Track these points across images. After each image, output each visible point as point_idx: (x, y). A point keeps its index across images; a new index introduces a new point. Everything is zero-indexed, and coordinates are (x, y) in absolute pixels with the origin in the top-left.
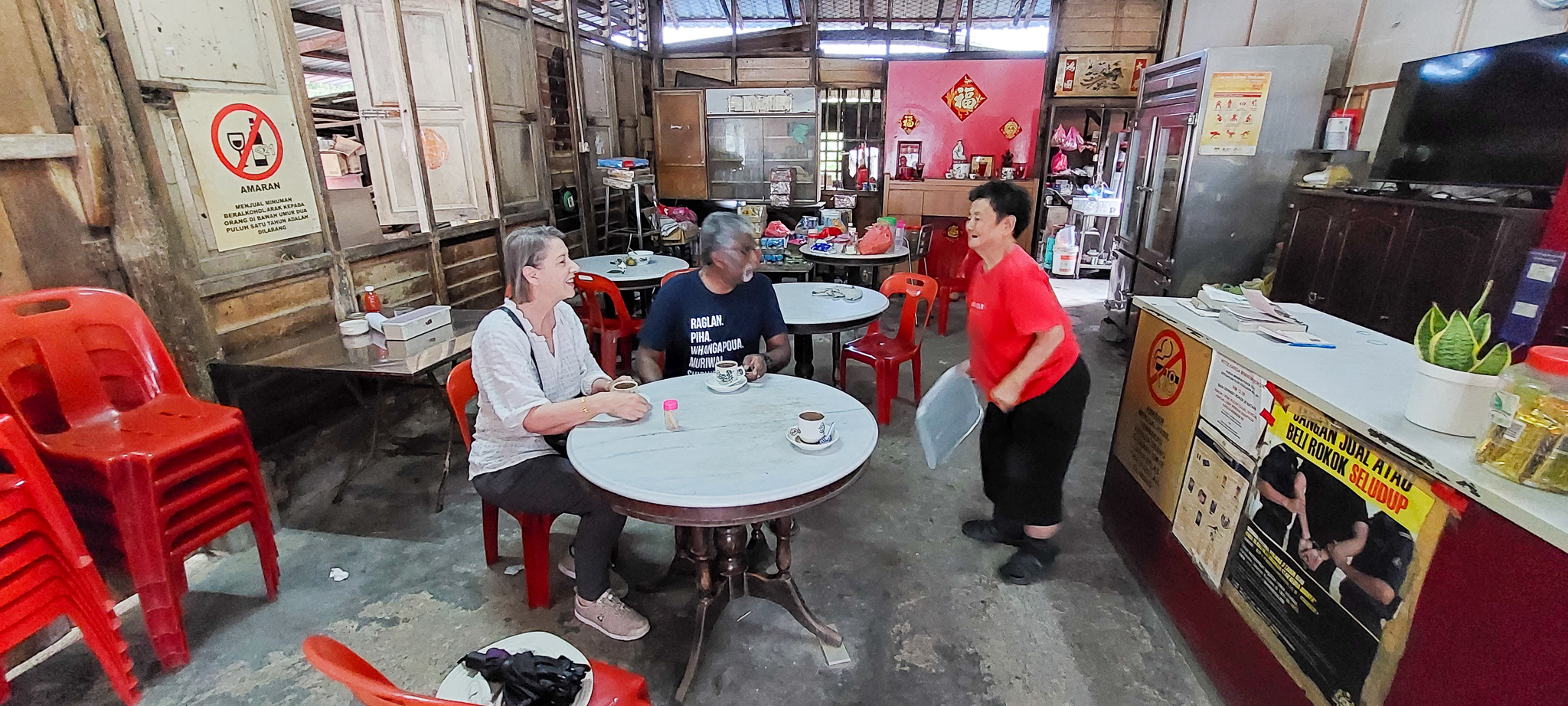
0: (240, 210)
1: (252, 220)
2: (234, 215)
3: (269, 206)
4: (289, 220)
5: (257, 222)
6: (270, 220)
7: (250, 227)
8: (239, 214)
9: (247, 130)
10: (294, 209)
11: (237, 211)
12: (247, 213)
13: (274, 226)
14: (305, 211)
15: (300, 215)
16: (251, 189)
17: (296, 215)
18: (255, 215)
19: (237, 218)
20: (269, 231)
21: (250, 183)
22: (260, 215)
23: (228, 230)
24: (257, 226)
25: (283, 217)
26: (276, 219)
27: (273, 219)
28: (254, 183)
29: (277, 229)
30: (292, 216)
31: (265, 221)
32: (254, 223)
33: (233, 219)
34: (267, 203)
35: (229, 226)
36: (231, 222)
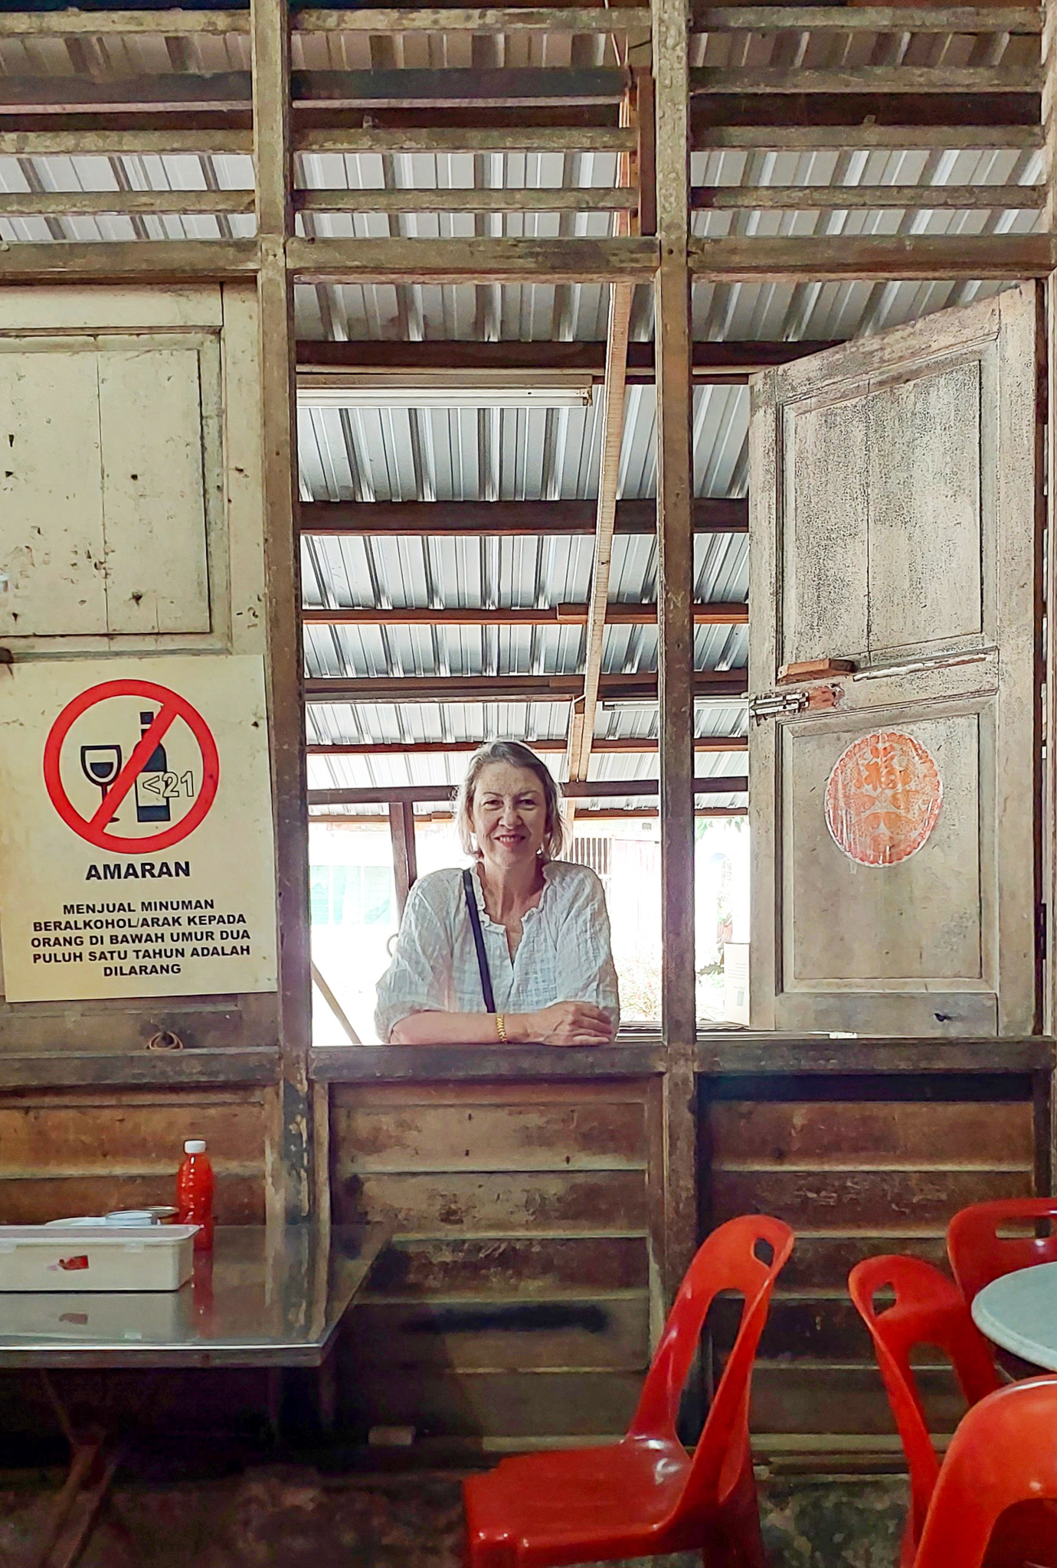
0: (72, 918)
1: (95, 940)
2: (58, 925)
3: (149, 915)
4: (195, 952)
5: (107, 946)
6: (143, 946)
7: (86, 956)
8: (68, 926)
9: (129, 736)
10: (216, 928)
11: (63, 919)
12: (86, 924)
13: (148, 962)
14: (246, 935)
15: (229, 944)
16: (112, 871)
17: (218, 943)
18: (106, 933)
19: (61, 934)
20: (133, 970)
21: (112, 858)
22: (120, 932)
23: (36, 957)
24: (103, 956)
25: (180, 945)
26: (158, 946)
27: (150, 946)
28: (124, 860)
29: (154, 970)
30: (204, 943)
31: (130, 947)
32: (98, 949)
33: (52, 935)
34: (146, 906)
35: (42, 950)
36: (46, 941)
